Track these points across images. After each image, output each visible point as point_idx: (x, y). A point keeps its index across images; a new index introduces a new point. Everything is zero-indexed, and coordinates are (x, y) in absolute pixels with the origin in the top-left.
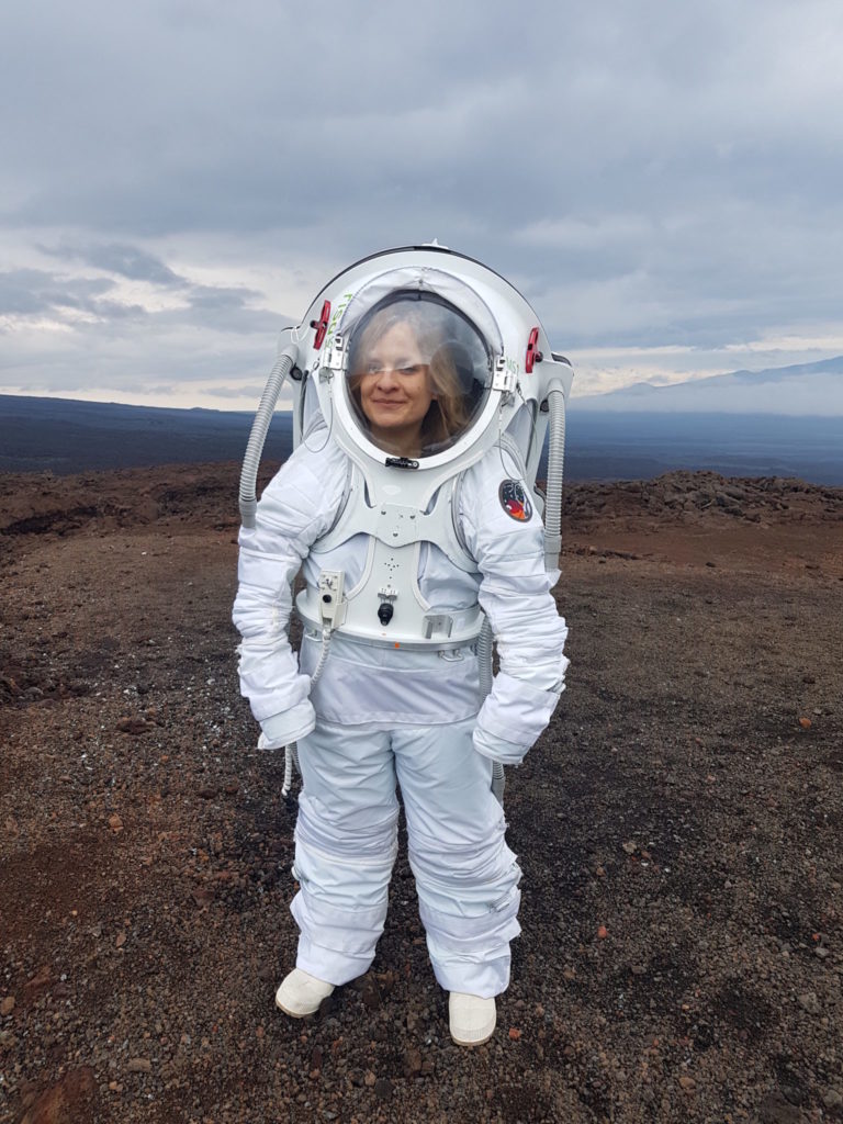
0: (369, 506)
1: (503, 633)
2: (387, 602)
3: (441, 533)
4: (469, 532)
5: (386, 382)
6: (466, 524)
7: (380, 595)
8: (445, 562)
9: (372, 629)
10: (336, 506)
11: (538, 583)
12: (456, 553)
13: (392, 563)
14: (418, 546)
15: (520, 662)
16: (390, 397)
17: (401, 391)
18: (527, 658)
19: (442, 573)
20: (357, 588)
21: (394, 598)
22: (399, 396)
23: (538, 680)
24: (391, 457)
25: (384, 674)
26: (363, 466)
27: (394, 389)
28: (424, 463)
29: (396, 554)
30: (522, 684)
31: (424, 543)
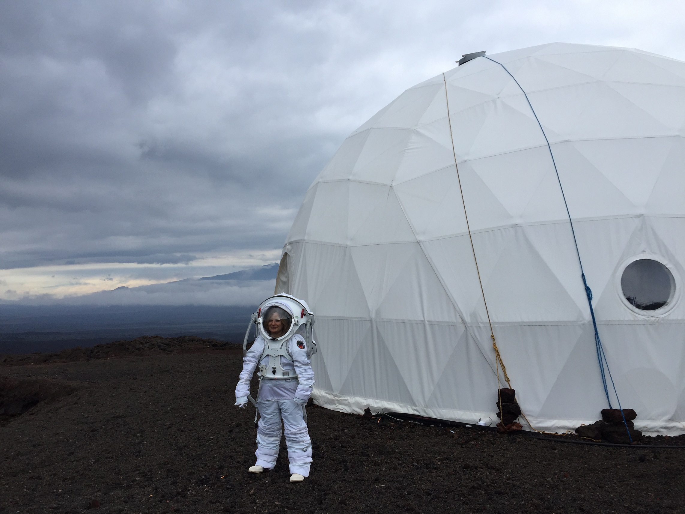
0: (269, 348)
1: (299, 375)
2: (274, 369)
3: (284, 353)
4: (290, 351)
5: (273, 323)
6: (289, 349)
7: (272, 368)
8: (286, 359)
9: (271, 376)
10: (263, 348)
11: (306, 362)
12: (288, 357)
13: (275, 360)
14: (279, 356)
15: (302, 381)
16: (274, 327)
17: (276, 325)
18: (304, 380)
19: (286, 362)
20: (268, 367)
21: (275, 368)
22: (276, 326)
23: (306, 385)
24: (272, 338)
25: (275, 386)
26: (267, 341)
27: (275, 325)
28: (279, 339)
29: (274, 358)
30: (303, 386)
31: (281, 356)
